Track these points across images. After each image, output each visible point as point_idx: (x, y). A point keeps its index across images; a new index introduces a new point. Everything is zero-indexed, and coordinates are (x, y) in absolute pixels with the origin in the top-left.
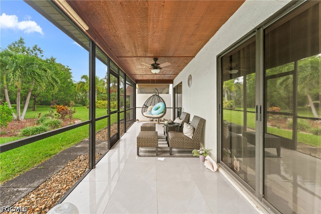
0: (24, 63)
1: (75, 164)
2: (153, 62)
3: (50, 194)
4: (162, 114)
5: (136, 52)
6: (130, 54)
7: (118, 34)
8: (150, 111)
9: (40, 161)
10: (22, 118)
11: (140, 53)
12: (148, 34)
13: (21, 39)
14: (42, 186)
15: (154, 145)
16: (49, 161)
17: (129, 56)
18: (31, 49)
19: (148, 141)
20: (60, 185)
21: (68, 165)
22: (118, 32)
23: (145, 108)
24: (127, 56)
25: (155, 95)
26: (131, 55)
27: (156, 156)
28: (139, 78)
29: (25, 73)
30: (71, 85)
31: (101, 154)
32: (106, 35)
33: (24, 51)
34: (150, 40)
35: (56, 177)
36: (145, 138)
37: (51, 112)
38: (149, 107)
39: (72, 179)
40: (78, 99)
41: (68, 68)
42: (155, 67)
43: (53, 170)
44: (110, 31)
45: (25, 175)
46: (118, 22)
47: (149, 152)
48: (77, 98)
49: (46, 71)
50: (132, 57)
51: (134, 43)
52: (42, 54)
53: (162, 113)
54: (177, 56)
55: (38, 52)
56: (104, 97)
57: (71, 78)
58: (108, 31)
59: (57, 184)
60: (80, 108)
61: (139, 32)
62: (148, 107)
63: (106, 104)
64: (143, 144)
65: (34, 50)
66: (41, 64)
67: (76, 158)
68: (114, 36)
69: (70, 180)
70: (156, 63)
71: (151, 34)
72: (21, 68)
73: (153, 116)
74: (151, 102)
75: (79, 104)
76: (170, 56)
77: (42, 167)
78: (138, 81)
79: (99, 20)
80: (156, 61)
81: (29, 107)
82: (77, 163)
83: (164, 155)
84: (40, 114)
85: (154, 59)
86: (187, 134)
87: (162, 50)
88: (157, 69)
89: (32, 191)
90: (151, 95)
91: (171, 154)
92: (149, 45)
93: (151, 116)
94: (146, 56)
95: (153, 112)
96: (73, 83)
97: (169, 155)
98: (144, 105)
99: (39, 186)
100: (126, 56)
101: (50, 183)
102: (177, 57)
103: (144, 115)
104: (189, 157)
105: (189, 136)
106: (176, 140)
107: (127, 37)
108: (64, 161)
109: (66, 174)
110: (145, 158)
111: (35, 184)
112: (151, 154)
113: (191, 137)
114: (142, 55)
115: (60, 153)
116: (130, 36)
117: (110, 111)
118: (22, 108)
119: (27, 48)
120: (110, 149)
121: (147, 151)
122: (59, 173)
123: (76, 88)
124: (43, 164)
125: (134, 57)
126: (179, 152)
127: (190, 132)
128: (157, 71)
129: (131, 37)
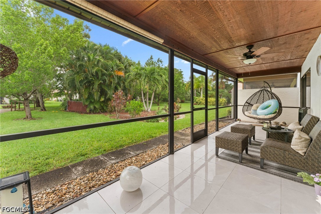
0: (150, 72)
1: (164, 147)
2: (247, 51)
3: (141, 161)
4: (273, 115)
5: (219, 45)
6: (214, 50)
7: (192, 35)
8: (255, 110)
9: (146, 139)
10: (149, 110)
11: (225, 45)
12: (223, 24)
13: (151, 56)
14: (140, 155)
15: (236, 150)
16: (150, 141)
17: (214, 52)
18: (156, 62)
19: (228, 143)
20: (148, 158)
21: (159, 146)
22: (192, 34)
23: (248, 106)
24: (212, 52)
25: (263, 90)
26: (216, 49)
27: (238, 163)
28: (241, 71)
29: (151, 79)
30: (181, 85)
31: (184, 145)
32: (183, 40)
33: (152, 64)
34: (229, 29)
35: (149, 152)
36: (224, 139)
37: (165, 106)
38: (255, 106)
39: (156, 157)
40: (188, 97)
41: (181, 71)
42: (248, 56)
43: (150, 147)
44: (184, 35)
45: (136, 146)
46: (186, 26)
47: (232, 156)
48: (187, 95)
49: (161, 76)
50: (218, 51)
51: (213, 38)
52: (162, 64)
53: (274, 113)
54: (283, 34)
55: (160, 63)
56: (210, 94)
57: (183, 79)
58: (183, 36)
59: (147, 157)
60: (188, 104)
61: (211, 26)
62: (253, 105)
63: (211, 101)
64: (223, 145)
65: (158, 62)
66: (159, 72)
67: (166, 144)
68: (190, 38)
69: (155, 157)
70: (250, 51)
71: (226, 23)
72: (148, 77)
73: (258, 117)
74: (258, 100)
75: (189, 101)
76: (272, 37)
77: (145, 143)
78: (239, 75)
79: (171, 31)
80: (250, 49)
81: (153, 103)
82: (165, 147)
83: (252, 165)
84: (159, 108)
85: (247, 47)
86: (294, 146)
87: (253, 34)
88: (252, 58)
89: (135, 156)
90: (258, 90)
91: (263, 167)
92: (231, 35)
93: (255, 116)
94: (235, 46)
95: (259, 111)
96: (184, 83)
97: (260, 167)
98: (246, 102)
99: (139, 154)
100: (210, 52)
101: (144, 154)
102: (286, 35)
103: (245, 115)
104: (295, 181)
105: (298, 150)
106: (272, 151)
107: (202, 35)
108: (158, 143)
109: (155, 152)
110: (224, 160)
111: (138, 152)
112: (233, 159)
113: (301, 152)
114: (229, 47)
115: (158, 137)
116: (204, 33)
117: (193, 107)
118: (150, 103)
119: (154, 62)
120: (193, 143)
121: (231, 155)
122: (152, 150)
123: (186, 87)
124: (147, 142)
125: (220, 51)
126: (279, 169)
127: (299, 143)
128: (252, 61)
129: (206, 34)
